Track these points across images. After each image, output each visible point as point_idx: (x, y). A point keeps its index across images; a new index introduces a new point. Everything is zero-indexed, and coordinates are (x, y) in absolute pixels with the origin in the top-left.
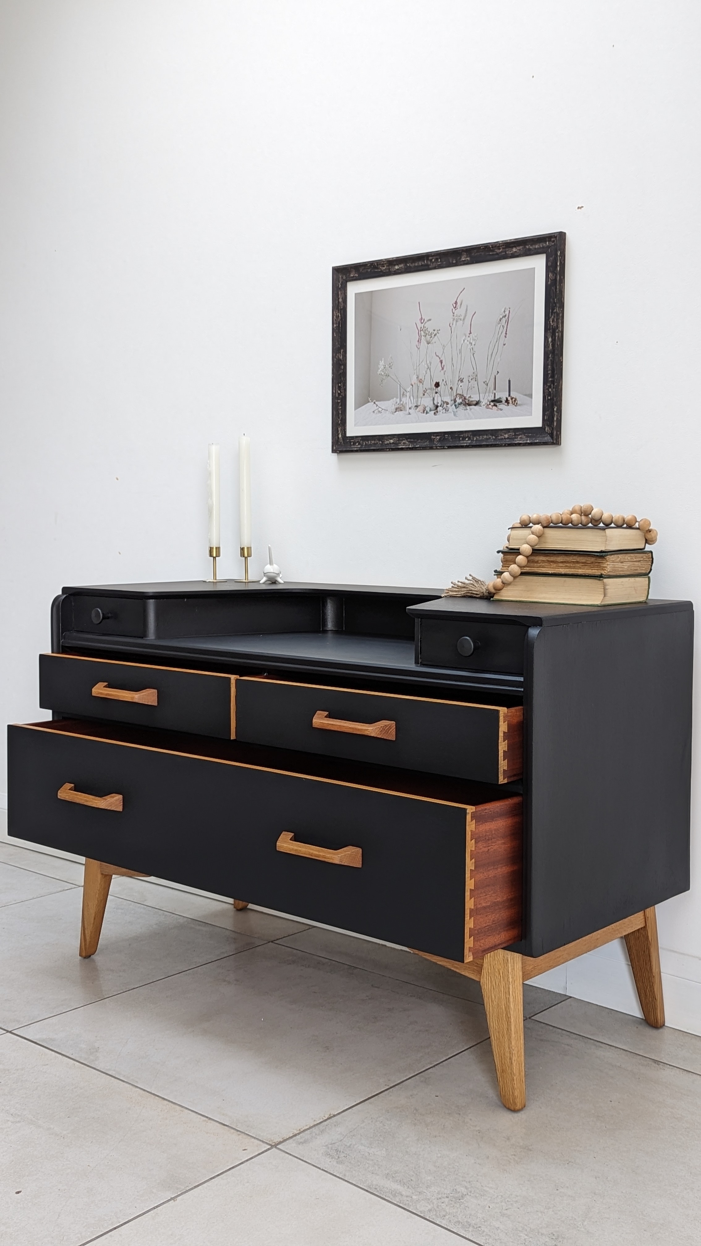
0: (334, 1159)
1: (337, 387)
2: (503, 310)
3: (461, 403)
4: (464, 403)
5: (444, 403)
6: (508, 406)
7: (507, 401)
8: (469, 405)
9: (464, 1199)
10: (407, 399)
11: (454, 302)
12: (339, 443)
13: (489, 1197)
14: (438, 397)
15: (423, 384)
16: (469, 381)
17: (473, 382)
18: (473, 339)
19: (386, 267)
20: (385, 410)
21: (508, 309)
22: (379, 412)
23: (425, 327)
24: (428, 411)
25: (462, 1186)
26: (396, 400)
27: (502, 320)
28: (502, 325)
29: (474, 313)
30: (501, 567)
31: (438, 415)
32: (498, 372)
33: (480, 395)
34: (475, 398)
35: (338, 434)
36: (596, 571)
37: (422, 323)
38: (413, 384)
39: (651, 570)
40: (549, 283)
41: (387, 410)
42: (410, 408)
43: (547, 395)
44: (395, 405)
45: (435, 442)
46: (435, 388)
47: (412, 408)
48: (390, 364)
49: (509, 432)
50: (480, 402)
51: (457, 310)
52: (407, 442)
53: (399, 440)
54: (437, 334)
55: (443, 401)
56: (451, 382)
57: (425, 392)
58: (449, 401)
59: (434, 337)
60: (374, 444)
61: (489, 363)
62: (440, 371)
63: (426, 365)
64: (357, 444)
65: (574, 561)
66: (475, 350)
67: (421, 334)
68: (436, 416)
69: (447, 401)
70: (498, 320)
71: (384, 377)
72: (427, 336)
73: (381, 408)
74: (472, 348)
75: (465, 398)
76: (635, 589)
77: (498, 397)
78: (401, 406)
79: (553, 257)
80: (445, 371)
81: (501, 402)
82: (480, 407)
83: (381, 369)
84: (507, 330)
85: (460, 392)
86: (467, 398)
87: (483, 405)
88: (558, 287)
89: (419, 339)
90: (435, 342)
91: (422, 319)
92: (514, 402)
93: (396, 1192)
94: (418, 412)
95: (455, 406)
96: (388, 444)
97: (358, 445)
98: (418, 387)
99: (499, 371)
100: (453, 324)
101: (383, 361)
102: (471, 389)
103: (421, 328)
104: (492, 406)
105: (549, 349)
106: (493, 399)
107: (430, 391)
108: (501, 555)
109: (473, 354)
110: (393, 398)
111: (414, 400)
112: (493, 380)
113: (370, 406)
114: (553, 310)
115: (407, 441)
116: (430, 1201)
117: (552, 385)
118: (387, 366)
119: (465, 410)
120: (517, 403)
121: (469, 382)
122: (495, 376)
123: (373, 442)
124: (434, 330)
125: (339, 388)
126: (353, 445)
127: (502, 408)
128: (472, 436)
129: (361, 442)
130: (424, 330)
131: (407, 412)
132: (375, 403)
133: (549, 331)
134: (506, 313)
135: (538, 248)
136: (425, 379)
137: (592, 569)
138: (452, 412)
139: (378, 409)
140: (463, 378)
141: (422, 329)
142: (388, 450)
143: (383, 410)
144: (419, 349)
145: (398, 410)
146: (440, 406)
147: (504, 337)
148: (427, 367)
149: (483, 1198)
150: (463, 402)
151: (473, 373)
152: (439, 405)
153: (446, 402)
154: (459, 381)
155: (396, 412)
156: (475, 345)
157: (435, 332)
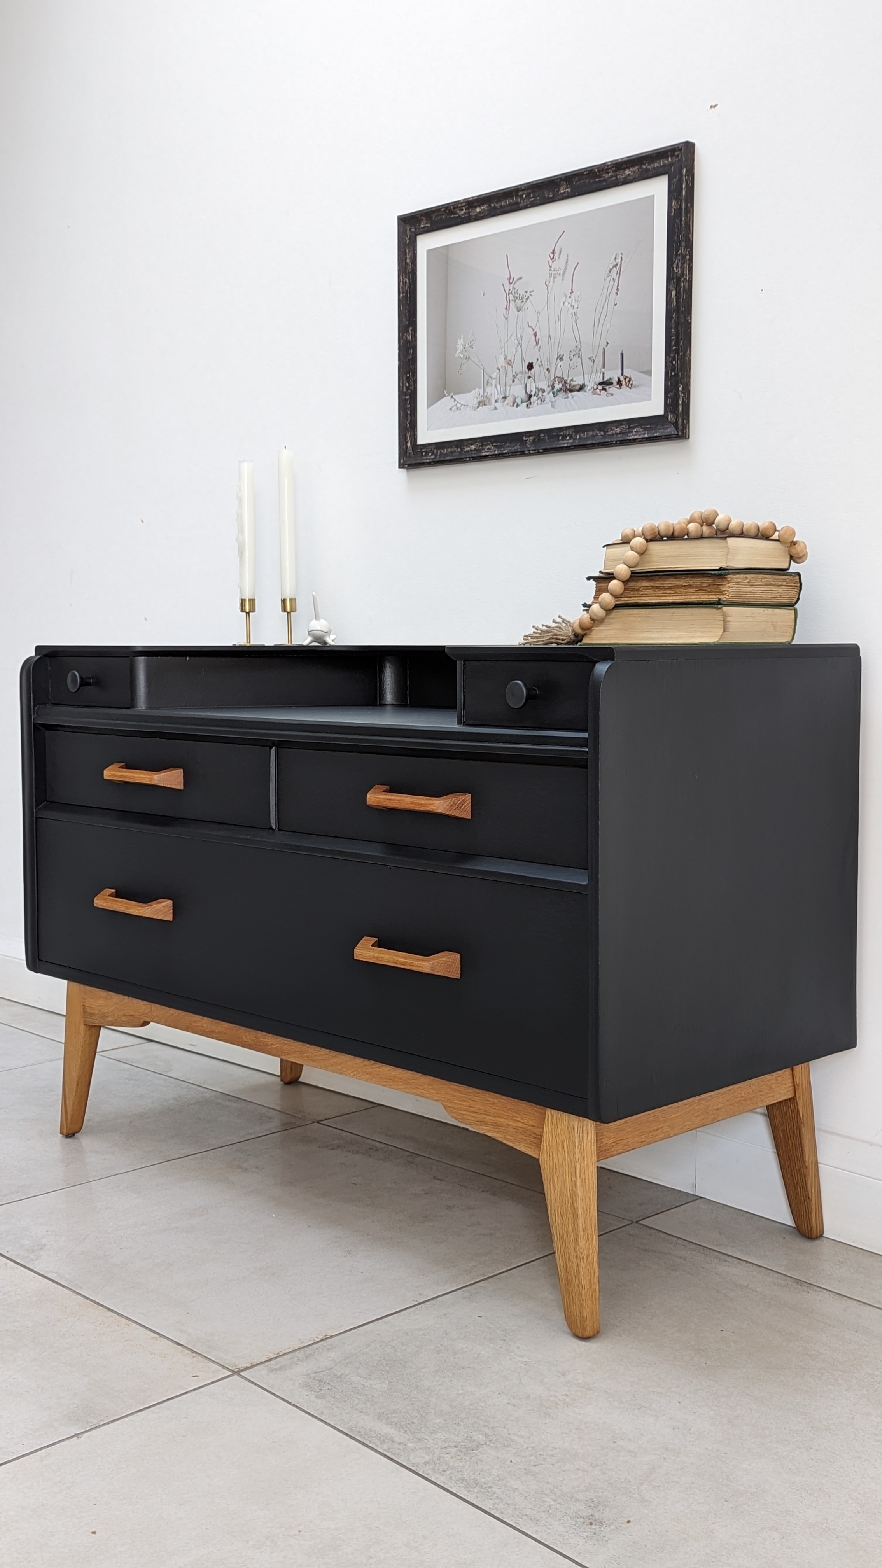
0: (313, 1392)
1: (405, 378)
2: (614, 257)
3: (561, 389)
4: (565, 390)
5: (539, 391)
6: (621, 388)
7: (619, 382)
8: (571, 391)
9: (479, 1450)
10: (492, 388)
11: (552, 251)
12: (408, 455)
13: (514, 1448)
14: (531, 383)
15: (512, 367)
16: (570, 358)
17: (576, 360)
18: (575, 300)
19: (464, 211)
20: (465, 405)
21: (620, 255)
22: (458, 408)
23: (515, 289)
24: (519, 403)
25: (481, 1433)
26: (478, 391)
27: (612, 271)
28: (612, 277)
29: (576, 264)
30: (593, 599)
31: (532, 407)
32: (607, 343)
33: (585, 376)
34: (578, 381)
35: (407, 443)
36: (713, 596)
37: (511, 284)
38: (500, 367)
39: (798, 599)
40: (672, 214)
41: (468, 406)
42: (496, 401)
43: (670, 370)
44: (477, 398)
45: (527, 445)
46: (527, 370)
47: (499, 401)
48: (471, 342)
49: (622, 425)
50: (585, 386)
51: (555, 262)
52: (492, 448)
53: (482, 446)
54: (530, 298)
55: (537, 388)
56: (548, 361)
57: (514, 377)
58: (545, 388)
59: (526, 301)
60: (451, 452)
61: (596, 332)
62: (534, 348)
63: (516, 341)
64: (430, 454)
65: (686, 584)
66: (577, 315)
67: (509, 298)
68: (529, 409)
69: (543, 387)
70: (608, 272)
71: (464, 361)
72: (518, 300)
73: (460, 403)
74: (574, 313)
75: (566, 383)
76: (773, 625)
77: (608, 378)
78: (485, 399)
79: (678, 177)
80: (540, 347)
81: (612, 384)
82: (585, 393)
83: (459, 351)
84: (618, 284)
85: (559, 374)
86: (568, 381)
87: (589, 390)
88: (683, 219)
89: (507, 305)
90: (527, 309)
91: (510, 277)
92: (628, 383)
93: (386, 1438)
94: (506, 405)
95: (554, 393)
96: (468, 451)
97: (432, 455)
98: (506, 371)
99: (609, 342)
100: (549, 282)
101: (462, 339)
102: (573, 369)
103: (510, 290)
104: (600, 390)
105: (673, 306)
106: (601, 380)
107: (521, 375)
108: (593, 583)
109: (576, 320)
110: (475, 389)
111: (502, 389)
112: (601, 355)
113: (447, 401)
114: (677, 253)
115: (493, 446)
116: (431, 1450)
117: (676, 356)
118: (467, 345)
119: (565, 398)
120: (632, 385)
121: (571, 360)
122: (604, 349)
123: (450, 450)
124: (526, 292)
125: (408, 379)
126: (425, 455)
127: (613, 393)
128: (574, 434)
129: (435, 451)
130: (513, 292)
131: (493, 407)
132: (452, 397)
133: (672, 281)
134: (617, 260)
135: (658, 167)
136: (514, 359)
137: (709, 595)
138: (550, 403)
139: (456, 405)
140: (563, 355)
141: (510, 292)
142: (468, 459)
143: (463, 406)
144: (507, 318)
145: (481, 405)
146: (534, 395)
147: (615, 295)
148: (517, 343)
149: (506, 1449)
150: (563, 388)
151: (576, 347)
152: (533, 393)
153: (541, 389)
154: (559, 359)
155: (478, 407)
156: (577, 308)
157: (528, 294)
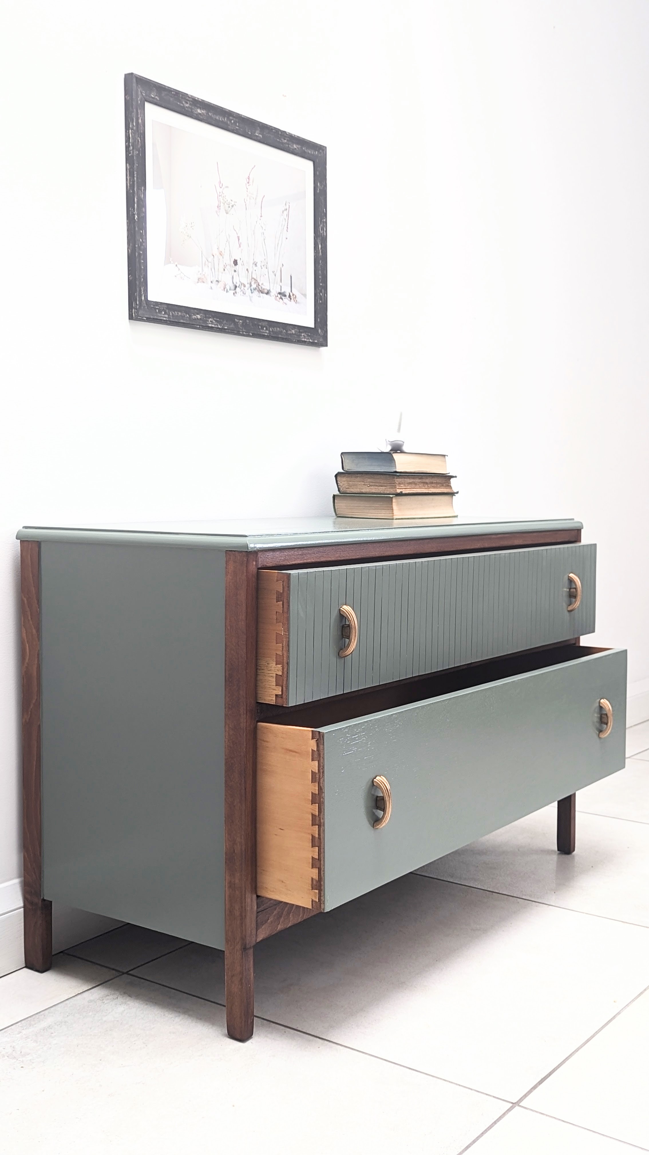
2: (285, 205)
3: (256, 288)
4: (258, 290)
6: (291, 301)
7: (290, 296)
8: (263, 292)
10: (208, 270)
11: (248, 178)
12: (138, 308)
14: (236, 276)
15: (223, 258)
16: (261, 266)
17: (264, 269)
18: (264, 224)
20: (186, 277)
22: (180, 278)
23: (223, 194)
24: (228, 290)
26: (198, 268)
27: (285, 215)
28: (286, 219)
29: (263, 197)
33: (271, 284)
34: (266, 287)
37: (220, 188)
38: (214, 255)
41: (190, 279)
43: (319, 298)
44: (196, 274)
46: (233, 265)
47: (213, 282)
48: (190, 223)
50: (271, 292)
51: (250, 188)
52: (214, 321)
53: (206, 317)
54: (234, 206)
55: (240, 282)
56: (247, 263)
57: (225, 267)
58: (246, 284)
59: (231, 209)
60: (183, 317)
61: (277, 254)
62: (237, 249)
63: (225, 237)
64: (163, 313)
67: (219, 199)
68: (234, 297)
70: (282, 212)
71: (185, 237)
72: (225, 204)
73: (182, 273)
75: (259, 284)
77: (284, 291)
78: (203, 277)
80: (242, 250)
81: (286, 295)
82: (271, 297)
84: (289, 225)
85: (255, 276)
87: (274, 296)
90: (232, 215)
91: (220, 182)
92: (295, 299)
94: (218, 288)
95: (251, 290)
96: (194, 319)
97: (166, 315)
98: (219, 259)
99: (284, 265)
100: (247, 200)
102: (264, 276)
104: (280, 298)
106: (280, 291)
107: (229, 267)
109: (264, 239)
110: (194, 265)
112: (280, 272)
113: (172, 268)
119: (259, 296)
122: (281, 268)
123: (181, 314)
124: (232, 201)
126: (158, 313)
127: (287, 302)
128: (269, 325)
129: (168, 312)
131: (209, 286)
132: (176, 266)
133: (317, 237)
134: (288, 209)
135: (306, 152)
136: (224, 252)
138: (249, 297)
139: (179, 274)
140: (257, 263)
141: (220, 194)
142: (198, 327)
144: (217, 215)
145: (200, 281)
146: (239, 287)
147: (286, 232)
151: (265, 260)
152: (238, 285)
153: (243, 283)
154: (254, 265)
155: (197, 282)
156: (266, 231)
